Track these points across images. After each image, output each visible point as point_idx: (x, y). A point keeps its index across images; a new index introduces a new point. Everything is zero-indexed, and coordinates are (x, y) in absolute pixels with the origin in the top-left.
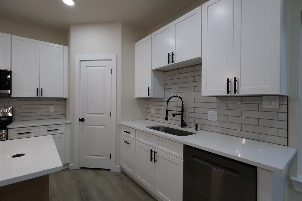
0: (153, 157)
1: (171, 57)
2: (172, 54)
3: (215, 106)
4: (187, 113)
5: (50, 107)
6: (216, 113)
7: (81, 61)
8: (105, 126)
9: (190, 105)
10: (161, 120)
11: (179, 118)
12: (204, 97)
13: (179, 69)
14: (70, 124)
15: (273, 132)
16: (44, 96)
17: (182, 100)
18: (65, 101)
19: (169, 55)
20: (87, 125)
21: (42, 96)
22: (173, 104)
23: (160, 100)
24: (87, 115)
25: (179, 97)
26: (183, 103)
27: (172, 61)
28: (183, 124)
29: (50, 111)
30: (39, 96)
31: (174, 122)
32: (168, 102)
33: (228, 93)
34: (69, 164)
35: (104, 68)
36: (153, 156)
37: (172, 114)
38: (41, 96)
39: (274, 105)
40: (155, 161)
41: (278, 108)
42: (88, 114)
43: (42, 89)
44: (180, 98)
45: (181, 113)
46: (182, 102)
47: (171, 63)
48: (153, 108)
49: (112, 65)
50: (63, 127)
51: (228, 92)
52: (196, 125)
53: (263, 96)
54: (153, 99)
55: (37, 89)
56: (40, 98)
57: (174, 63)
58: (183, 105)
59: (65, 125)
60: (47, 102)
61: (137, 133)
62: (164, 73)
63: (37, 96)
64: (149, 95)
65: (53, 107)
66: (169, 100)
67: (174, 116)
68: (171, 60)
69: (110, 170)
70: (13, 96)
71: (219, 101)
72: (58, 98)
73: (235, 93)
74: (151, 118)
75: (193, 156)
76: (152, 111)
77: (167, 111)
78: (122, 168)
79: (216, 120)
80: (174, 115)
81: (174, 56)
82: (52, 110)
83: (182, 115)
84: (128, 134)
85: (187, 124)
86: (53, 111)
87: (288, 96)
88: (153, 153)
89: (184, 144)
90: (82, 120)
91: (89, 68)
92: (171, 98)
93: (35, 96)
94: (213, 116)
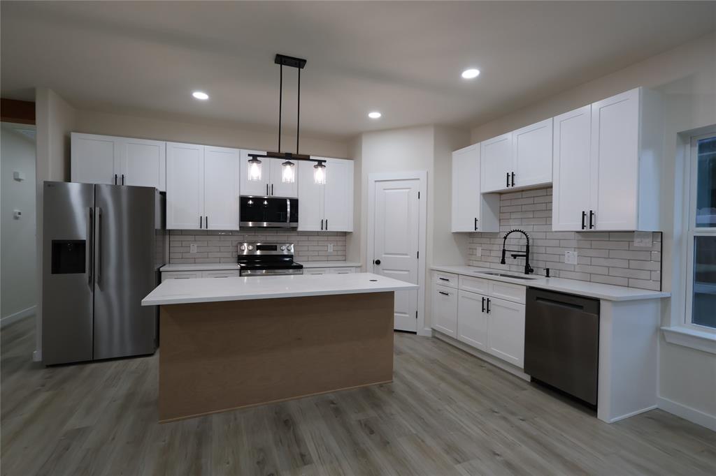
0: (485, 307)
1: (510, 178)
2: (513, 175)
3: (574, 243)
4: (535, 255)
5: (329, 245)
6: (576, 253)
7: (377, 181)
8: (409, 271)
9: (540, 243)
10: (493, 266)
11: (522, 261)
12: (556, 232)
13: (523, 191)
14: (361, 267)
15: (645, 275)
16: (328, 230)
17: (527, 236)
18: (348, 236)
19: (508, 176)
20: (384, 269)
22: (513, 242)
23: (491, 235)
24: (384, 256)
25: (522, 232)
26: (528, 240)
27: (513, 184)
28: (528, 270)
31: (514, 268)
32: (505, 238)
33: (583, 228)
35: (408, 190)
36: (486, 305)
37: (512, 255)
39: (647, 242)
40: (488, 311)
41: (651, 246)
42: (386, 254)
43: (327, 220)
44: (524, 233)
45: (525, 254)
46: (528, 238)
47: (510, 187)
48: (480, 248)
49: (421, 186)
50: (353, 270)
51: (583, 226)
52: (548, 270)
53: (634, 232)
54: (481, 234)
55: (322, 220)
57: (515, 186)
58: (528, 243)
59: (355, 268)
60: (326, 238)
61: (460, 280)
62: (498, 196)
63: (322, 229)
64: (476, 228)
65: (332, 244)
66: (507, 235)
67: (515, 258)
68: (510, 183)
69: (415, 333)
70: (299, 229)
71: (580, 238)
72: (337, 232)
73: (591, 228)
74: (475, 263)
75: (538, 298)
76: (479, 252)
77: (504, 251)
78: (434, 330)
79: (576, 263)
80: (515, 256)
81: (515, 177)
82: (330, 248)
83: (527, 256)
84: (446, 282)
85: (535, 269)
86: (332, 251)
87: (662, 233)
88: (485, 302)
89: (527, 286)
90: (378, 262)
91: (387, 191)
92: (510, 233)
94: (571, 257)
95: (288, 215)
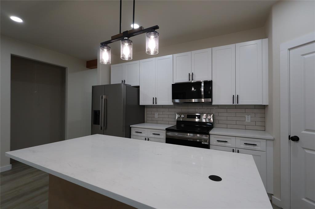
5: (246, 116)
7: (290, 49)
14: (273, 140)
16: (240, 103)
18: (265, 109)
20: (304, 148)
21: (238, 103)
24: (304, 132)
29: (246, 121)
30: (235, 103)
34: (273, 196)
38: (236, 104)
42: (307, 130)
43: (238, 95)
50: (263, 143)
55: (233, 95)
56: (236, 105)
59: (266, 141)
60: (243, 110)
63: (233, 103)
65: (250, 116)
70: (214, 103)
72: (255, 105)
82: (248, 119)
86: (249, 121)
90: (295, 139)
93: (231, 104)
95: (203, 93)
